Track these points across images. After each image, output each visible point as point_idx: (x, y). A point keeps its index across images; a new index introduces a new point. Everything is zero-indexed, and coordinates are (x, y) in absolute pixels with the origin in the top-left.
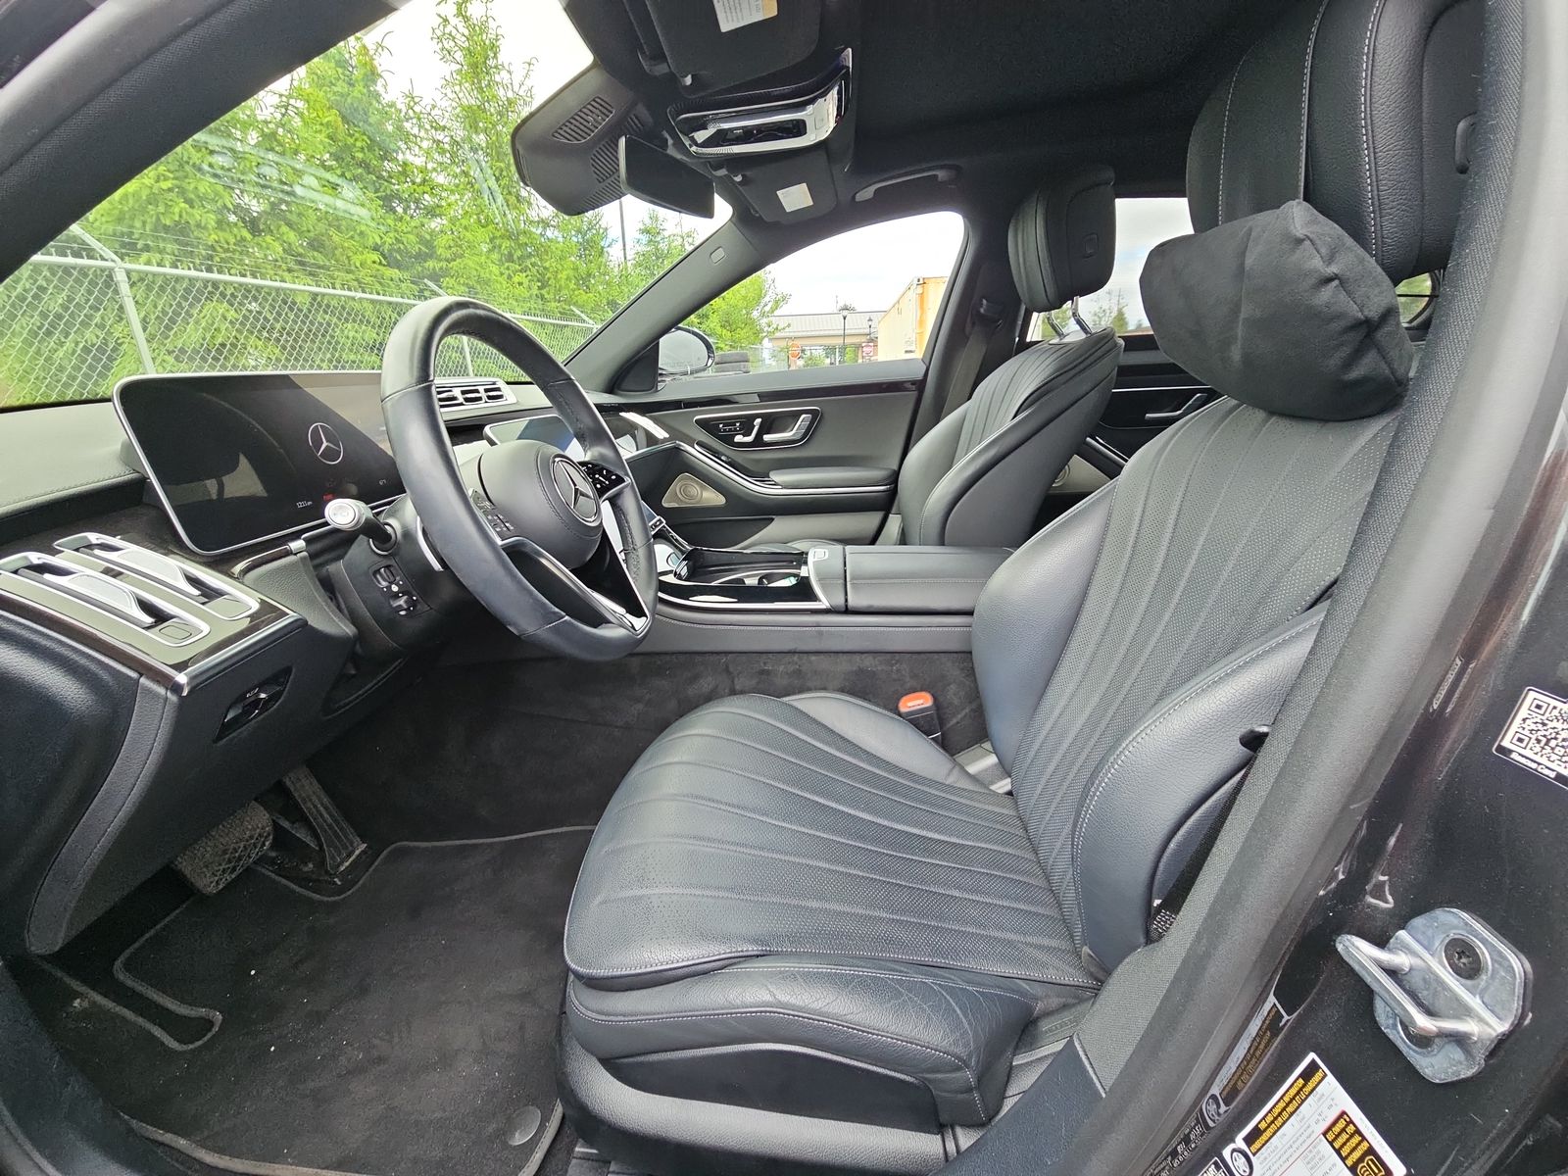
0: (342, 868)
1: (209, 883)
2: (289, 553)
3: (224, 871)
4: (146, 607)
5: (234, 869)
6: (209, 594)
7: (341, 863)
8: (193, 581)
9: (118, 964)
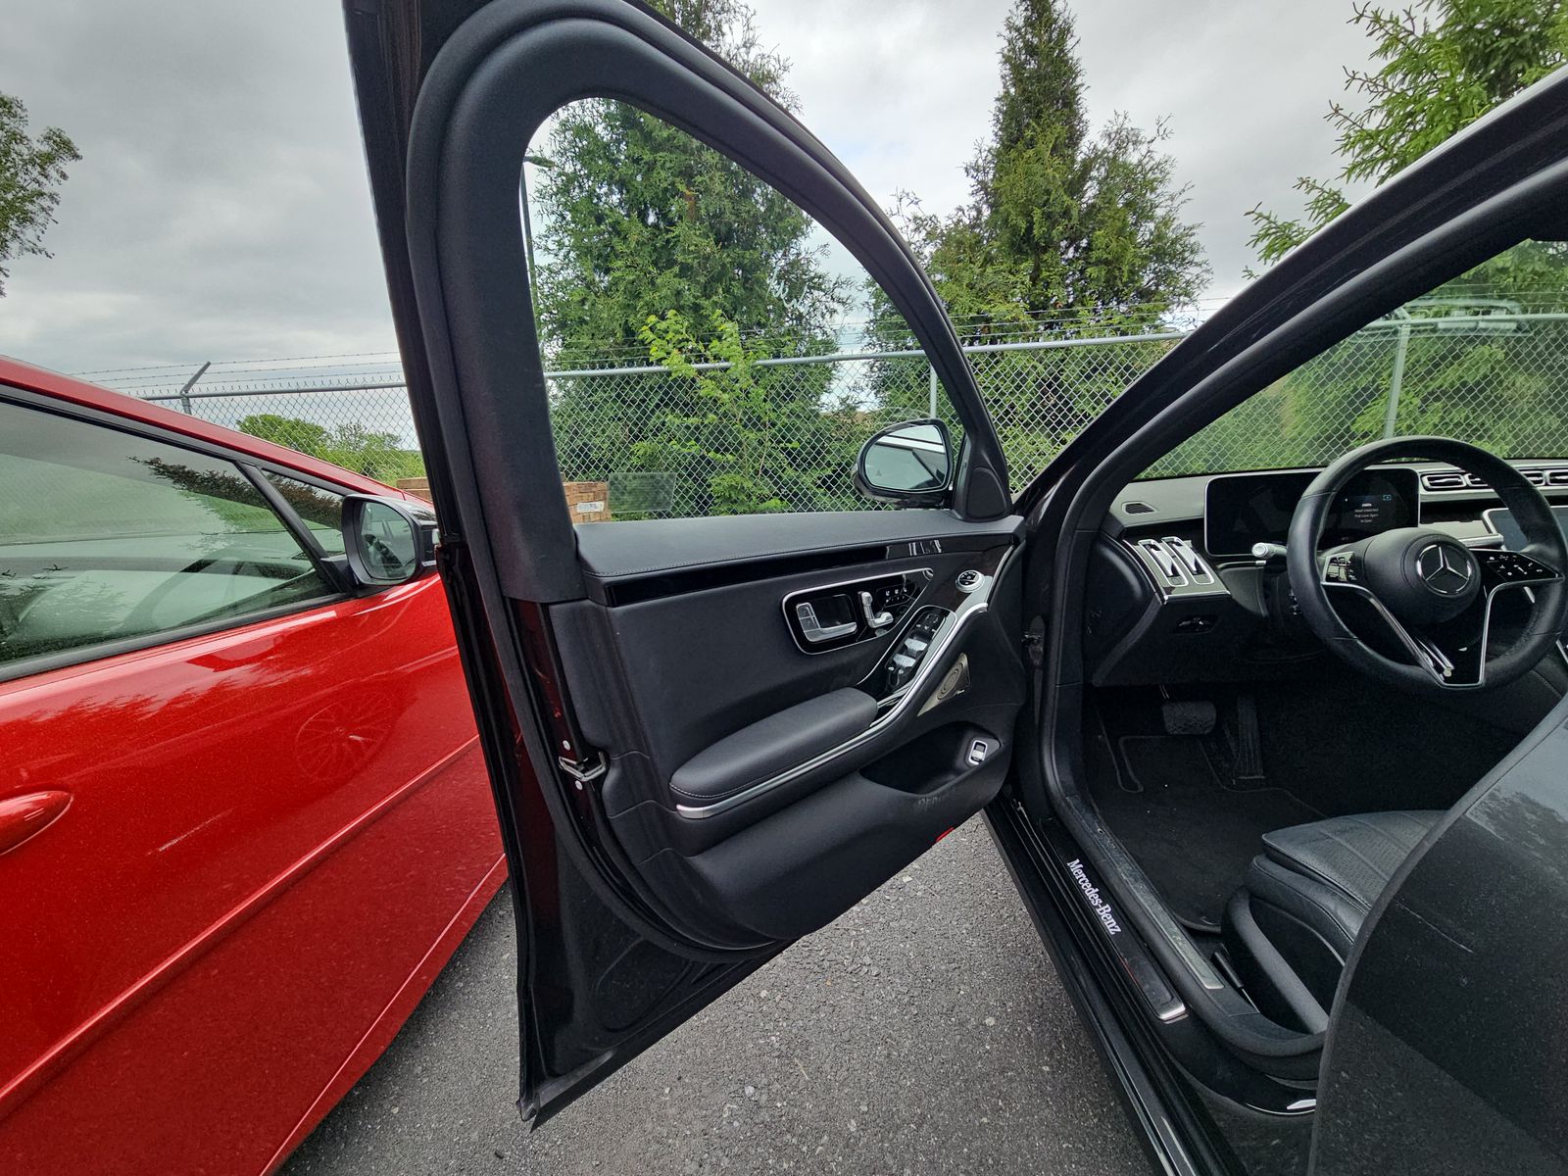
0: (1242, 778)
1: (1171, 725)
2: (1254, 565)
3: (1180, 727)
4: (1173, 569)
5: (1184, 730)
6: (1200, 571)
7: (1244, 775)
8: (1197, 564)
9: (1122, 739)
